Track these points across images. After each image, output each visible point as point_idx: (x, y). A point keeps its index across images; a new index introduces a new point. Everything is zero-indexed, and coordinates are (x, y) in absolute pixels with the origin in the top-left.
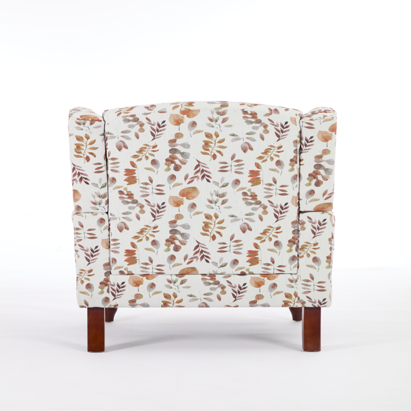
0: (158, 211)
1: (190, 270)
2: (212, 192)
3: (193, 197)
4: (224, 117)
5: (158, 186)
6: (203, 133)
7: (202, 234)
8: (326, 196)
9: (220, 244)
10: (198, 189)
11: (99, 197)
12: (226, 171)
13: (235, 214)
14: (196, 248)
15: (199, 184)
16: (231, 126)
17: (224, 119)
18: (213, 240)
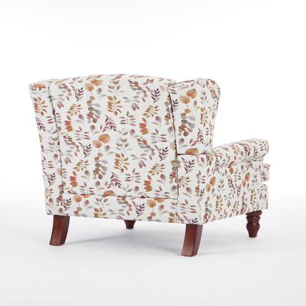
0: (87, 150)
1: (110, 193)
2: (118, 138)
3: (107, 142)
4: (118, 85)
5: (85, 133)
6: (107, 96)
7: (115, 167)
8: (192, 143)
9: (127, 175)
10: (109, 135)
11: (53, 139)
12: (125, 124)
13: (134, 155)
14: (112, 177)
15: (109, 132)
16: (123, 92)
17: (118, 87)
18: (122, 172)
